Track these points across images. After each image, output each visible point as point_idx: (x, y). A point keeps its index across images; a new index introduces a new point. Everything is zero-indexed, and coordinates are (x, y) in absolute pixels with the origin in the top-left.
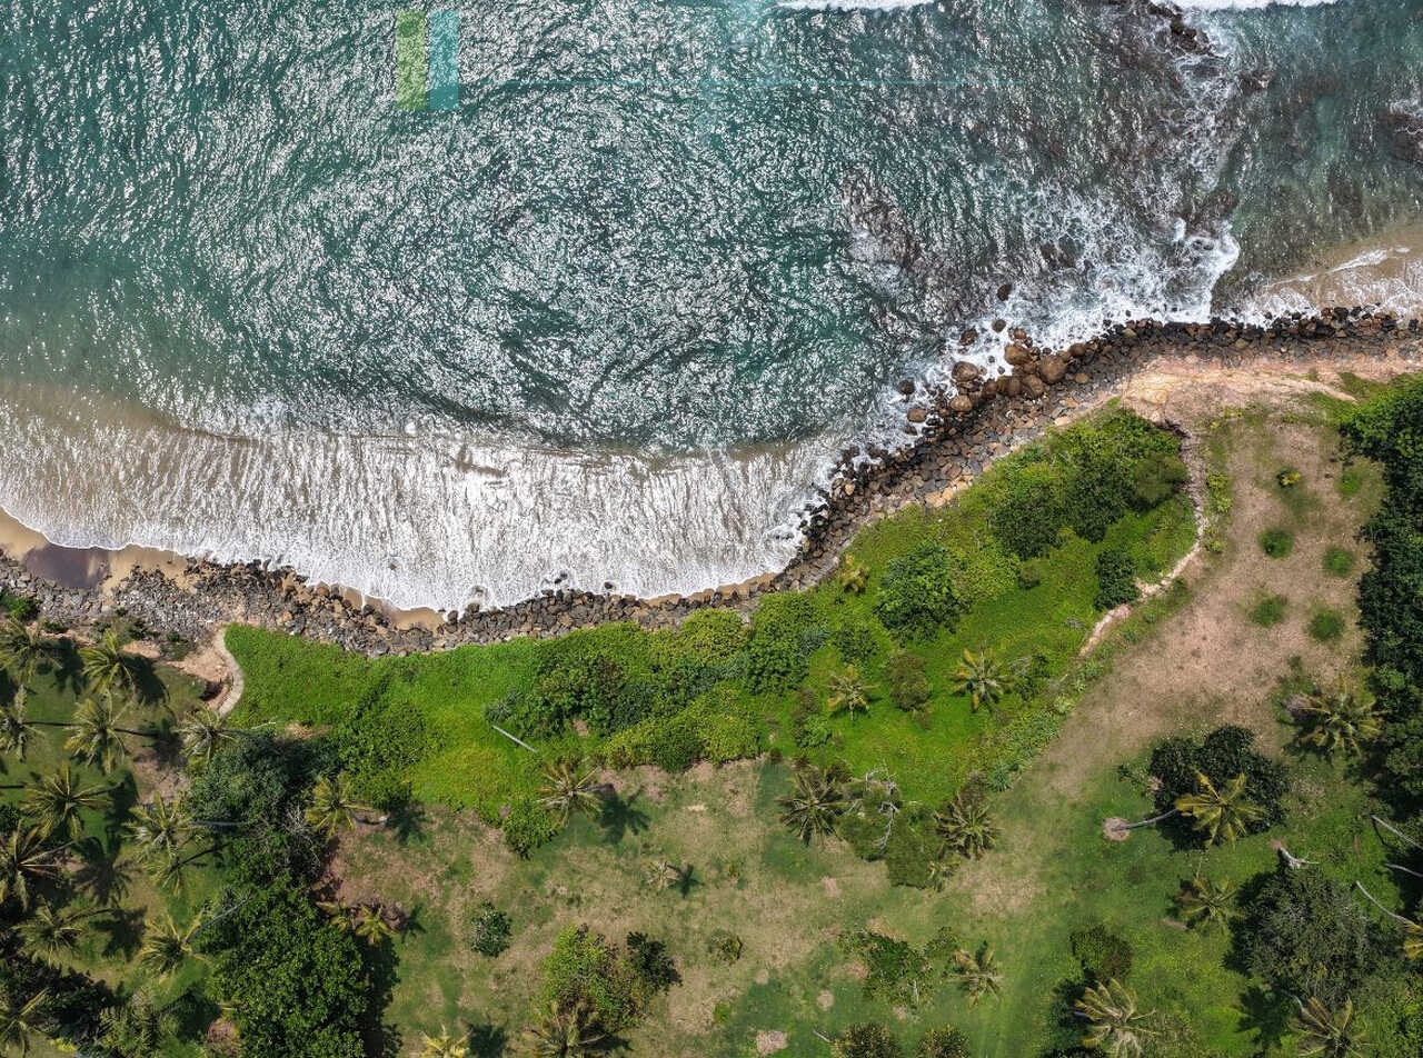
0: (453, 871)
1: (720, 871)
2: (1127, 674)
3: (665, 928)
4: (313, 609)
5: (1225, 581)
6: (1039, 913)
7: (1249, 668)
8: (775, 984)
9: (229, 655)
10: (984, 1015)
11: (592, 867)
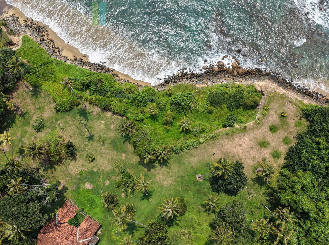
0: (40, 108)
1: (100, 139)
2: (221, 142)
3: (79, 146)
4: (46, 42)
5: (257, 132)
6: (170, 188)
7: (252, 155)
8: (97, 173)
9: (21, 40)
10: (143, 207)
11: (71, 123)
